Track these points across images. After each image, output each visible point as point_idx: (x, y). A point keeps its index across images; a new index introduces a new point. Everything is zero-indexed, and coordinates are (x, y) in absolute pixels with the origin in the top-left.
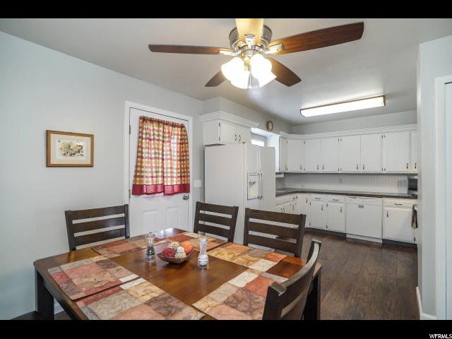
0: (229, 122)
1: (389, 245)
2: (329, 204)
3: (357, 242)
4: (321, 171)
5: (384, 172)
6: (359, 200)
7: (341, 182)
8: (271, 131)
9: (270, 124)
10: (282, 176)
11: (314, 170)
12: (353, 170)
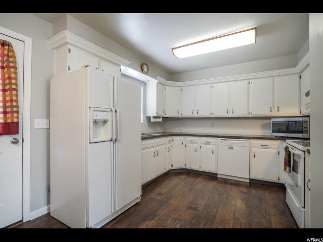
0: (83, 49)
1: (255, 184)
2: (202, 146)
3: (226, 182)
4: (195, 115)
5: (250, 116)
6: (229, 142)
7: (213, 125)
8: (146, 73)
9: (145, 66)
10: (161, 120)
11: (190, 115)
12: (223, 114)
